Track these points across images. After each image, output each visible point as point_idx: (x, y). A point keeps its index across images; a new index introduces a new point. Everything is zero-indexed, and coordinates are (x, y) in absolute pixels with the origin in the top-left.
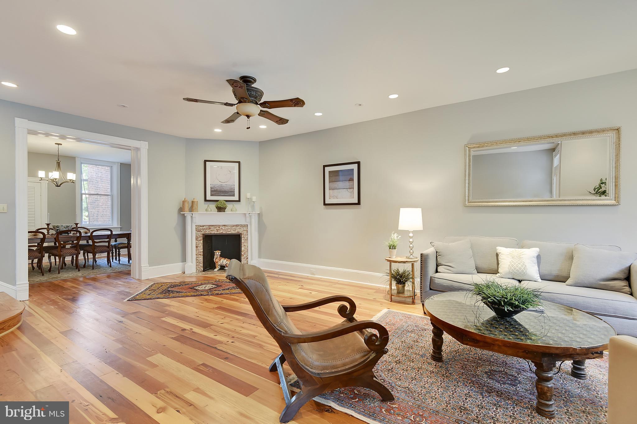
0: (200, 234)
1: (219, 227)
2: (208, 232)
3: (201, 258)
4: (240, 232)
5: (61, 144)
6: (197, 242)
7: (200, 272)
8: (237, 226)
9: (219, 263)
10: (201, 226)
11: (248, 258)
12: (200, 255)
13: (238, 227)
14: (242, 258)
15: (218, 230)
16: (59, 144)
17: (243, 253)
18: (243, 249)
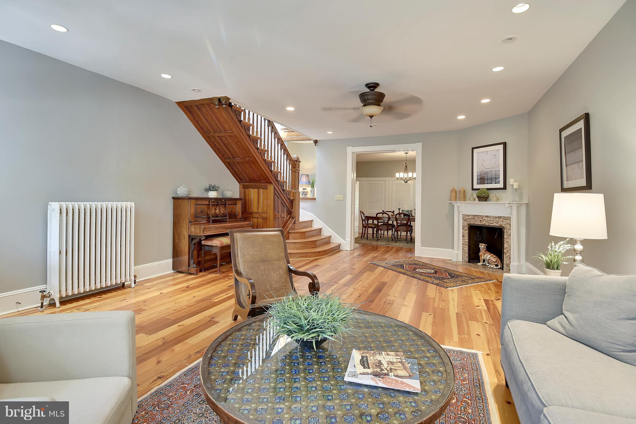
0: (466, 224)
1: (482, 218)
2: (473, 222)
3: (467, 248)
4: (503, 225)
5: (408, 153)
6: (464, 231)
7: (466, 262)
8: (500, 217)
9: (482, 257)
10: (467, 216)
11: (510, 258)
12: (466, 244)
13: (501, 220)
14: (504, 257)
15: (482, 220)
16: (406, 153)
17: (506, 251)
18: (505, 246)
